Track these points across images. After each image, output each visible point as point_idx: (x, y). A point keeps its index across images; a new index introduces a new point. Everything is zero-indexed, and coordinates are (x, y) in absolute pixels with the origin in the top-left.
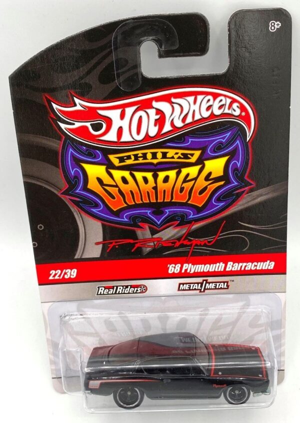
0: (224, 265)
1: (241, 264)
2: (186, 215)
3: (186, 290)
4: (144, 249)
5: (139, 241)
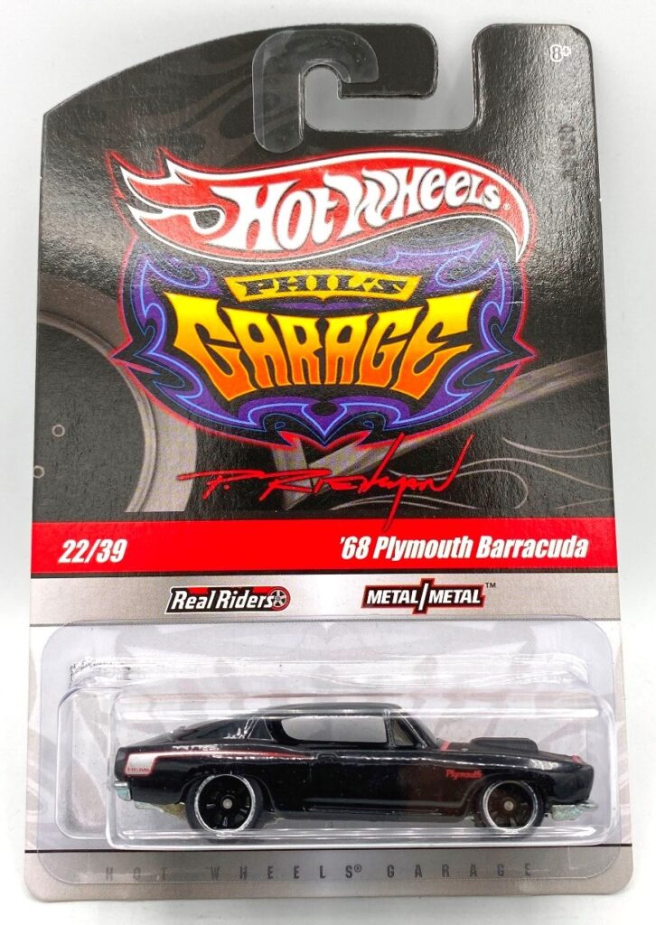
0: (471, 543)
1: (510, 543)
2: (387, 418)
3: (382, 605)
4: (288, 494)
5: (278, 475)
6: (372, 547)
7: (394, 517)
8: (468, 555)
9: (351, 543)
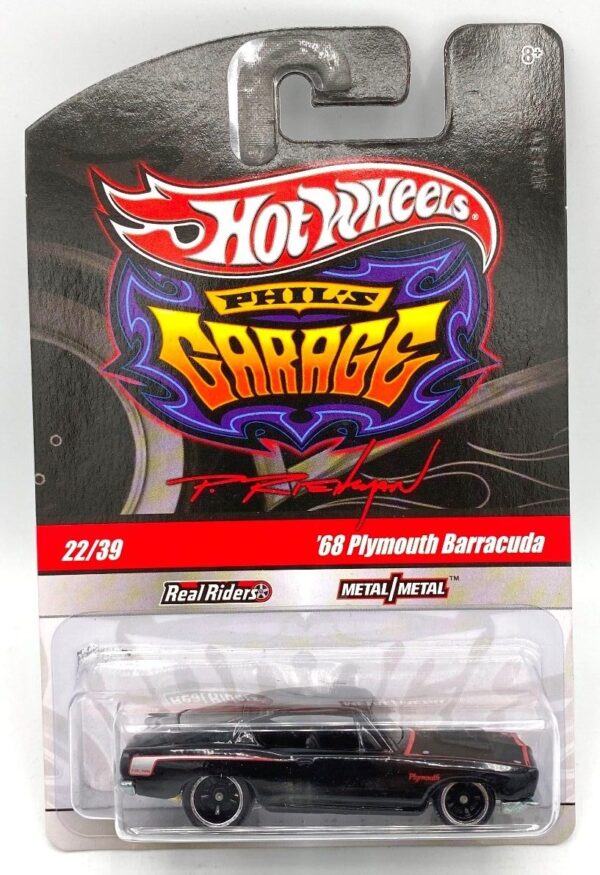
0: (437, 540)
1: (473, 540)
3: (355, 597)
4: (269, 497)
5: (259, 479)
6: (346, 545)
7: (366, 517)
8: (434, 551)
9: (327, 541)
